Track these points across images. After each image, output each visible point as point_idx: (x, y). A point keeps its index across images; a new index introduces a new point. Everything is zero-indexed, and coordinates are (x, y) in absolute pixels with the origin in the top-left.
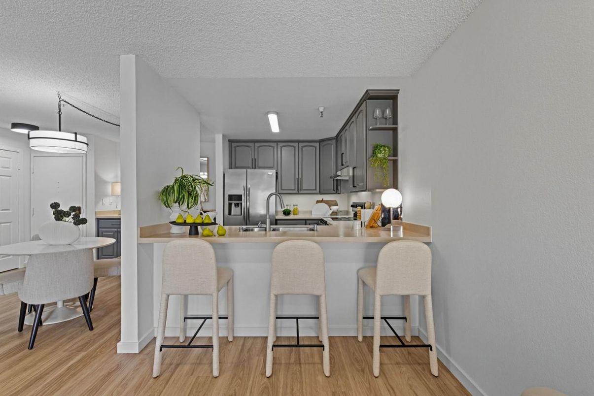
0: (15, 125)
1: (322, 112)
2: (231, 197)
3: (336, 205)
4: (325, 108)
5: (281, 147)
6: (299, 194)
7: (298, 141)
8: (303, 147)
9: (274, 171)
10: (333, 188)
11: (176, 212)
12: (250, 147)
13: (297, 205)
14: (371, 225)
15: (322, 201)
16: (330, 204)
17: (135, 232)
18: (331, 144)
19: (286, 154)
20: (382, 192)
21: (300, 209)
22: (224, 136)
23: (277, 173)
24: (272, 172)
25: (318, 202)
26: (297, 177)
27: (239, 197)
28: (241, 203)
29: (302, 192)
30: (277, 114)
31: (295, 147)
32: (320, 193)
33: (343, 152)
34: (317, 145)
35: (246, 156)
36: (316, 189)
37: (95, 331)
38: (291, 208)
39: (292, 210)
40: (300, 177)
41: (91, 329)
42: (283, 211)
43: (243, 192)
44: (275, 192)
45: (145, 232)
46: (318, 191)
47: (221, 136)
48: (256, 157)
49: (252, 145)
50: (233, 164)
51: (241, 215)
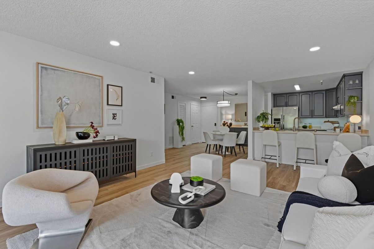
0: (201, 98)
1: (322, 83)
2: (275, 120)
3: (338, 123)
4: (323, 81)
5: (302, 95)
6: (312, 117)
7: (312, 92)
8: (315, 94)
9: (297, 107)
10: (334, 115)
11: (261, 124)
12: (284, 96)
13: (311, 124)
14: (347, 131)
15: (328, 121)
16: (333, 123)
17: (252, 129)
18: (333, 91)
19: (305, 98)
20: (350, 117)
21: (313, 125)
22: (272, 93)
23: (299, 108)
24: (296, 108)
25: (325, 122)
26: (311, 109)
27: (279, 120)
28: (280, 122)
29: (314, 117)
30: (299, 85)
31: (310, 95)
32: (326, 117)
33: (339, 96)
34: (324, 92)
35: (282, 100)
36: (323, 115)
37: (237, 157)
38: (308, 125)
39: (308, 126)
40: (313, 109)
41: (236, 156)
42: (303, 126)
43: (281, 117)
44: (297, 117)
45: (254, 129)
46: (325, 116)
47: (270, 93)
48: (287, 101)
49: (285, 95)
50: (275, 105)
51: (280, 127)
